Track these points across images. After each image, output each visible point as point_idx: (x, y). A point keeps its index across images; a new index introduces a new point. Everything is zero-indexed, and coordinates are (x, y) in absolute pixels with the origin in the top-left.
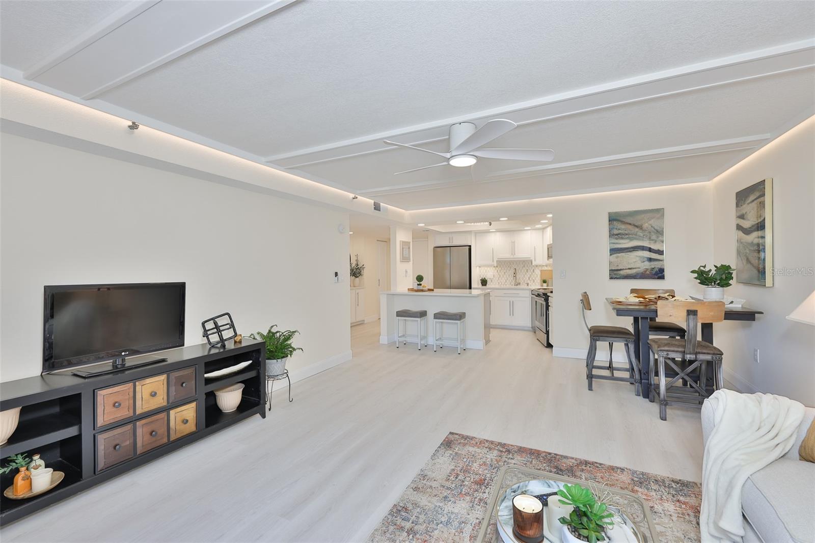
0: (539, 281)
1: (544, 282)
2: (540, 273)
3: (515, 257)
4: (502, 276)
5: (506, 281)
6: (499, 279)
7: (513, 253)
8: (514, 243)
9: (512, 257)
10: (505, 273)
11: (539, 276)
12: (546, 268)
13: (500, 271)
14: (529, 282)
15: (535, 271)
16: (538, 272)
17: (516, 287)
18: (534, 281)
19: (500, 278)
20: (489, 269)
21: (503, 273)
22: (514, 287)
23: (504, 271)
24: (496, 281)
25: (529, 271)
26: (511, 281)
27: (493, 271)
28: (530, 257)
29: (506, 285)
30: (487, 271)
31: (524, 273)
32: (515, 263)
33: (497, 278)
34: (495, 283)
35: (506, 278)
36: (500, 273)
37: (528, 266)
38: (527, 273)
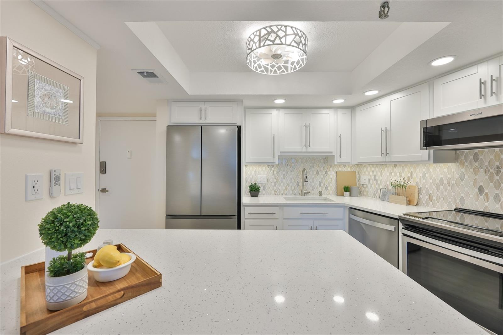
0: (333, 188)
1: (347, 189)
2: (335, 177)
3: (310, 150)
4: (279, 180)
5: (286, 189)
6: (275, 185)
7: (307, 144)
8: (308, 127)
9: (304, 150)
10: (284, 175)
11: (334, 180)
12: (345, 169)
13: (277, 172)
14: (320, 189)
15: (329, 173)
16: (332, 174)
17: (303, 197)
18: (327, 188)
19: (277, 184)
20: (260, 169)
21: (282, 176)
22: (299, 197)
23: (284, 173)
24: (271, 188)
25: (320, 173)
26: (293, 188)
27: (266, 173)
28: (332, 152)
29: (286, 194)
30: (257, 173)
31: (313, 177)
32: (300, 161)
33: (273, 184)
34: (269, 192)
35: (286, 184)
36: (277, 176)
37: (320, 165)
38: (318, 177)
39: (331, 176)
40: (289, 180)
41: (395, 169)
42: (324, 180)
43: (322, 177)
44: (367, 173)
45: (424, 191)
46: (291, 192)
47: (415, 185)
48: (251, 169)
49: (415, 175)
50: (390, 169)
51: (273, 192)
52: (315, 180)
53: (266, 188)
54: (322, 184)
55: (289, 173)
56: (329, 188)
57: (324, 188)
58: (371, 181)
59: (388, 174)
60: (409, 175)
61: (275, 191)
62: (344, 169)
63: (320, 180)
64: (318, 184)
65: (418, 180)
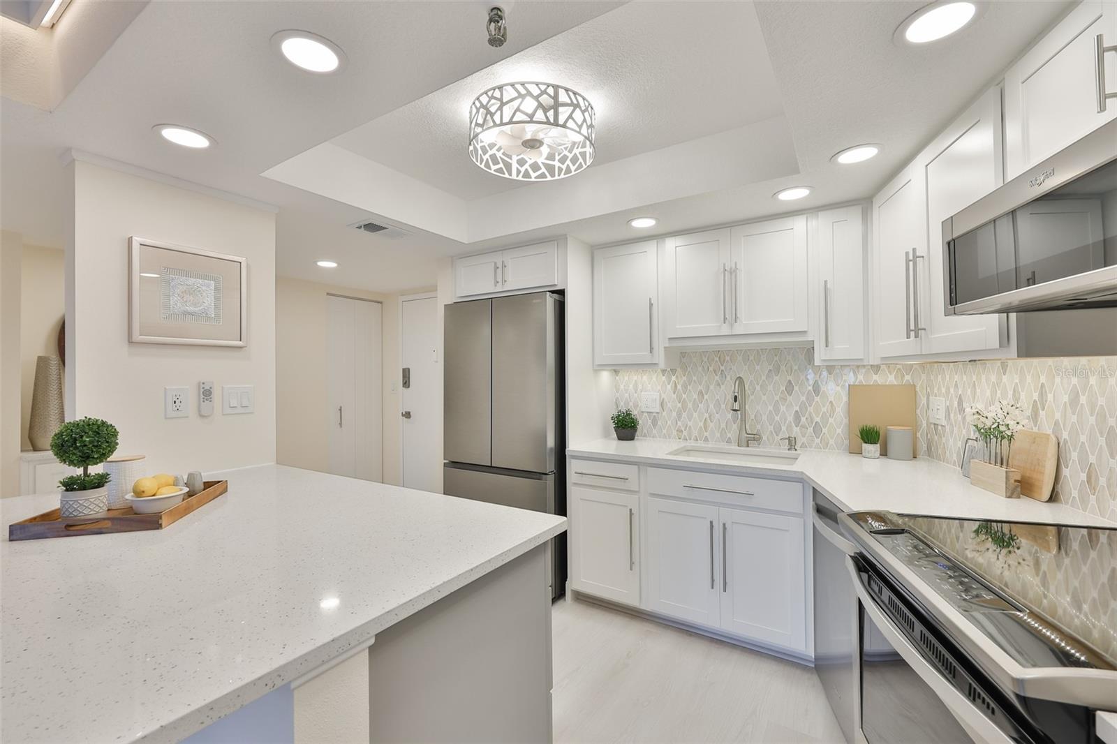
0: (839, 431)
1: (869, 436)
2: (845, 399)
3: (738, 329)
4: (690, 405)
5: (706, 428)
6: (679, 415)
7: (730, 313)
8: (731, 274)
9: (725, 330)
10: (701, 392)
11: (840, 410)
12: (877, 378)
13: (685, 387)
14: (796, 431)
15: (824, 388)
16: (835, 392)
17: (744, 449)
18: (817, 429)
19: (684, 415)
20: (645, 378)
21: (695, 396)
22: (734, 447)
23: (700, 388)
24: (669, 423)
25: (796, 388)
26: (723, 425)
27: (659, 388)
28: (805, 332)
29: (706, 440)
30: (640, 387)
31: (777, 398)
32: (740, 358)
33: (674, 414)
34: (664, 431)
35: (707, 415)
36: (684, 396)
37: (796, 368)
38: (789, 398)
39: (831, 399)
40: (712, 406)
41: (1005, 378)
42: (810, 409)
43: (804, 398)
44: (943, 390)
45: (1074, 456)
46: (718, 435)
47: (1049, 432)
48: (626, 378)
49: (1050, 397)
50: (993, 378)
51: (675, 432)
52: (783, 408)
53: (659, 423)
54: (803, 419)
55: (712, 387)
56: (824, 430)
57: (810, 430)
58: (952, 415)
59: (988, 393)
60: (1036, 396)
61: (680, 431)
62: (875, 377)
63: (797, 408)
64: (790, 418)
65: (1058, 415)
